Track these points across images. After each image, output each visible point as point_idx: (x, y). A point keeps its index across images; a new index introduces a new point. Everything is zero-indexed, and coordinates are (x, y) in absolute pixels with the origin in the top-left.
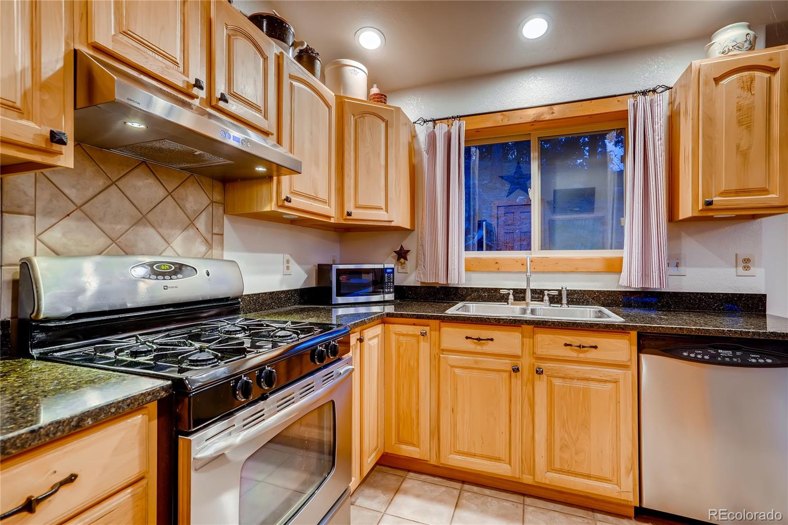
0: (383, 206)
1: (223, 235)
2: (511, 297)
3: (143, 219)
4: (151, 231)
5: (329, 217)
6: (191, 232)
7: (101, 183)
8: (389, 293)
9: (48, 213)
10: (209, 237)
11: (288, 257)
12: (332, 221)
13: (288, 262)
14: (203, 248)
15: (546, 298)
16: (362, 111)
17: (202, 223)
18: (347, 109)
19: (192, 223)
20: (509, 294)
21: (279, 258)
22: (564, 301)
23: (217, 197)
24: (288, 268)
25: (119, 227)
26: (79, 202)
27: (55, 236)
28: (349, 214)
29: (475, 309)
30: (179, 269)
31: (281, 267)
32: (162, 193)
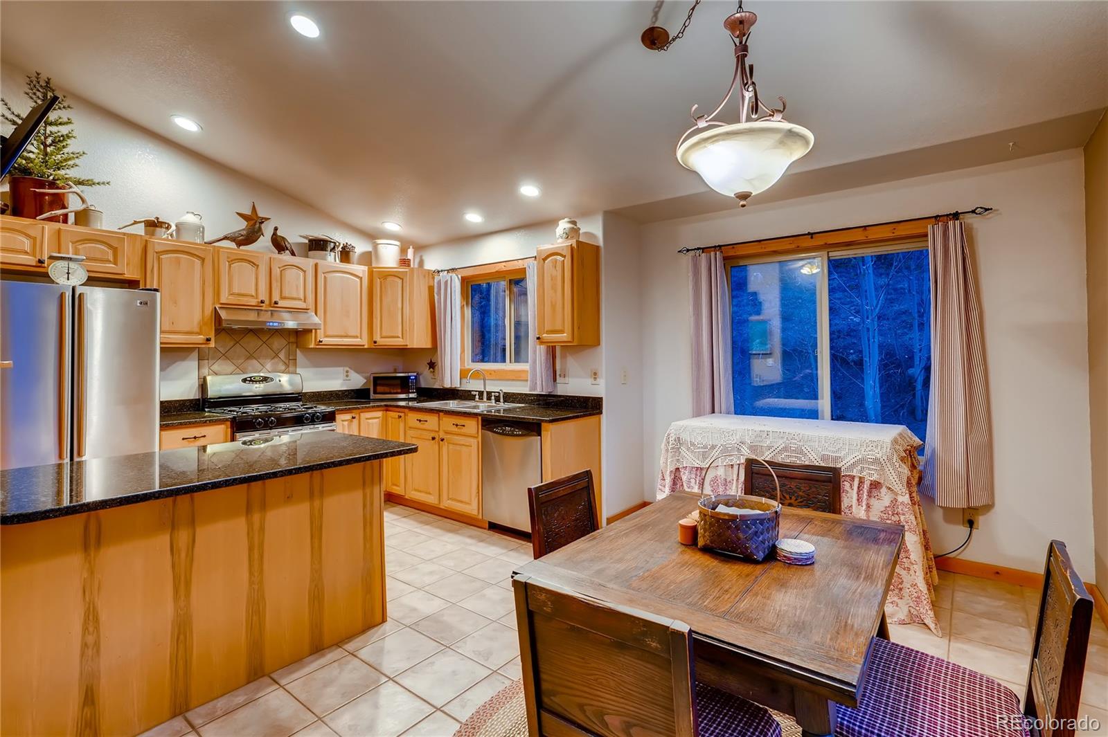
0: (400, 336)
1: (296, 359)
2: (477, 397)
3: (251, 357)
4: (254, 362)
5: (364, 345)
6: (276, 360)
7: (232, 343)
8: (413, 393)
9: (213, 358)
10: (287, 362)
11: (348, 369)
12: (366, 347)
13: (347, 372)
14: (283, 368)
15: (493, 398)
16: (387, 275)
17: (282, 355)
18: (375, 275)
19: (277, 355)
20: (476, 395)
21: (341, 370)
22: (502, 400)
23: (292, 339)
24: (347, 376)
25: (240, 361)
26: (223, 352)
27: (216, 367)
28: (375, 342)
29: (452, 405)
30: (265, 379)
31: (342, 376)
32: (261, 343)
